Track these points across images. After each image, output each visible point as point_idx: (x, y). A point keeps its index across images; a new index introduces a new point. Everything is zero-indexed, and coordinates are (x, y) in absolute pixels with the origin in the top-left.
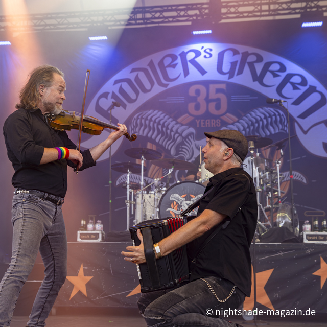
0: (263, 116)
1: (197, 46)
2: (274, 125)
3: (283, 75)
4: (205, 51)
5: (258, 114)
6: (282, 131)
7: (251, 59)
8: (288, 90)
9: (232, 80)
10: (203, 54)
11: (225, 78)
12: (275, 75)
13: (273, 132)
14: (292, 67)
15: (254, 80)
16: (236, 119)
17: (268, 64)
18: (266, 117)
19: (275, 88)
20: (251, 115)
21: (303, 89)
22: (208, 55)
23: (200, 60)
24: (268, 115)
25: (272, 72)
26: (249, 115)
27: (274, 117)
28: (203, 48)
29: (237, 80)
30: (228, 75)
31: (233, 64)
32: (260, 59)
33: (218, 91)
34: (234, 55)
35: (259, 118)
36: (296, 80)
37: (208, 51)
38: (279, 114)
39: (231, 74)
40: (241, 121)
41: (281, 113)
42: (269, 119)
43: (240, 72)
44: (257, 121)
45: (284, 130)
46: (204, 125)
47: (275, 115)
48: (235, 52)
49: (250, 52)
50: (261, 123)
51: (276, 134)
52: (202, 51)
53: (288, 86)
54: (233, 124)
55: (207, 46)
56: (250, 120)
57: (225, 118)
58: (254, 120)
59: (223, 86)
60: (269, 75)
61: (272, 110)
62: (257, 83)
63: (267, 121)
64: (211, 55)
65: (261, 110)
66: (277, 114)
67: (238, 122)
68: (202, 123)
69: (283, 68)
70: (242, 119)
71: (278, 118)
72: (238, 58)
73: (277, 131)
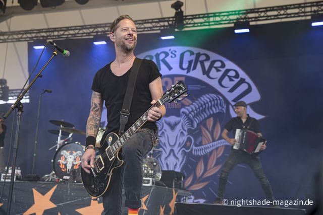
0: (208, 100)
1: (167, 49)
2: (216, 106)
3: (223, 70)
4: (172, 53)
5: (206, 98)
6: (221, 111)
7: (202, 58)
8: (226, 81)
9: (189, 74)
10: (170, 55)
11: (184, 73)
12: (218, 70)
13: (215, 112)
14: (230, 65)
15: (204, 74)
16: (191, 102)
17: (213, 62)
18: (210, 101)
19: (217, 80)
20: (201, 99)
21: (236, 80)
22: (173, 56)
23: (168, 59)
24: (212, 99)
25: (216, 68)
26: (199, 99)
27: (216, 101)
28: (170, 50)
29: (192, 74)
30: (186, 71)
31: (190, 62)
32: (208, 58)
33: (180, 82)
34: (191, 55)
35: (206, 102)
36: (232, 74)
37: (174, 52)
38: (220, 99)
39: (188, 70)
40: (194, 103)
41: (221, 98)
42: (213, 102)
43: (195, 68)
44: (205, 104)
45: (222, 110)
46: (170, 106)
47: (217, 99)
48: (192, 53)
49: (201, 53)
50: (207, 105)
51: (217, 113)
52: (170, 53)
53: (227, 78)
54: (188, 106)
55: (173, 48)
56: (200, 103)
57: (183, 101)
58: (203, 103)
59: (183, 79)
60: (213, 70)
61: (215, 95)
62: (205, 76)
63: (211, 104)
64: (175, 56)
65: (207, 96)
66: (218, 99)
67: (192, 104)
68: (169, 105)
69: (223, 66)
70: (194, 102)
71: (219, 101)
72: (193, 57)
73: (218, 111)
